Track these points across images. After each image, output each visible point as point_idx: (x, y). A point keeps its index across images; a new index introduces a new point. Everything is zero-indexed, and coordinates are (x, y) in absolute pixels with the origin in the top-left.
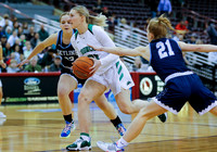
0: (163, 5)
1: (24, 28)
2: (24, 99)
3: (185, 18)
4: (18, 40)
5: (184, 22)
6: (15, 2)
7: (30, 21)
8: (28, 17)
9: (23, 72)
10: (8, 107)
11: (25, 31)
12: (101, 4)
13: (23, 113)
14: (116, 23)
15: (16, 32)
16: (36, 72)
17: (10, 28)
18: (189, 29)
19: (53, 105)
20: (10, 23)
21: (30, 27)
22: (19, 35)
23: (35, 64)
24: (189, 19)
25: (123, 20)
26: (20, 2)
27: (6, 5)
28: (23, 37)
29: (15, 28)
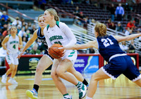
0: (118, 10)
1: (29, 26)
2: (29, 72)
3: (133, 19)
4: (25, 34)
5: (133, 21)
6: (23, 9)
7: (32, 21)
8: (32, 18)
9: (28, 55)
10: (19, 77)
11: (30, 28)
12: (79, 10)
13: (29, 81)
14: (88, 22)
15: (24, 28)
16: (37, 54)
17: (20, 26)
18: (136, 25)
19: (48, 76)
20: (20, 23)
21: (33, 25)
22: (25, 31)
23: (36, 49)
24: (136, 19)
25: (93, 20)
26: (26, 9)
27: (17, 11)
28: (28, 32)
29: (23, 26)
